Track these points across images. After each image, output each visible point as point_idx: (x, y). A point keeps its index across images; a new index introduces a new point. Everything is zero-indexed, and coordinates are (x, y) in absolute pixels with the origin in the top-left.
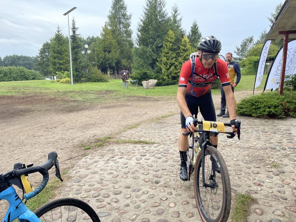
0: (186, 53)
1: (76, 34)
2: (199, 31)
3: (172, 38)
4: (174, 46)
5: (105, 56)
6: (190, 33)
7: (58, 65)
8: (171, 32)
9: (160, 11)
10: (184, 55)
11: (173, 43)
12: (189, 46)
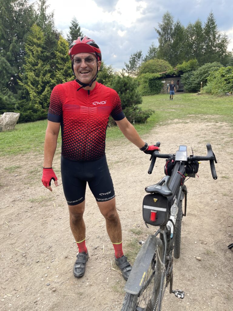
0: (67, 64)
2: (82, 34)
4: (45, 52)
8: (36, 28)
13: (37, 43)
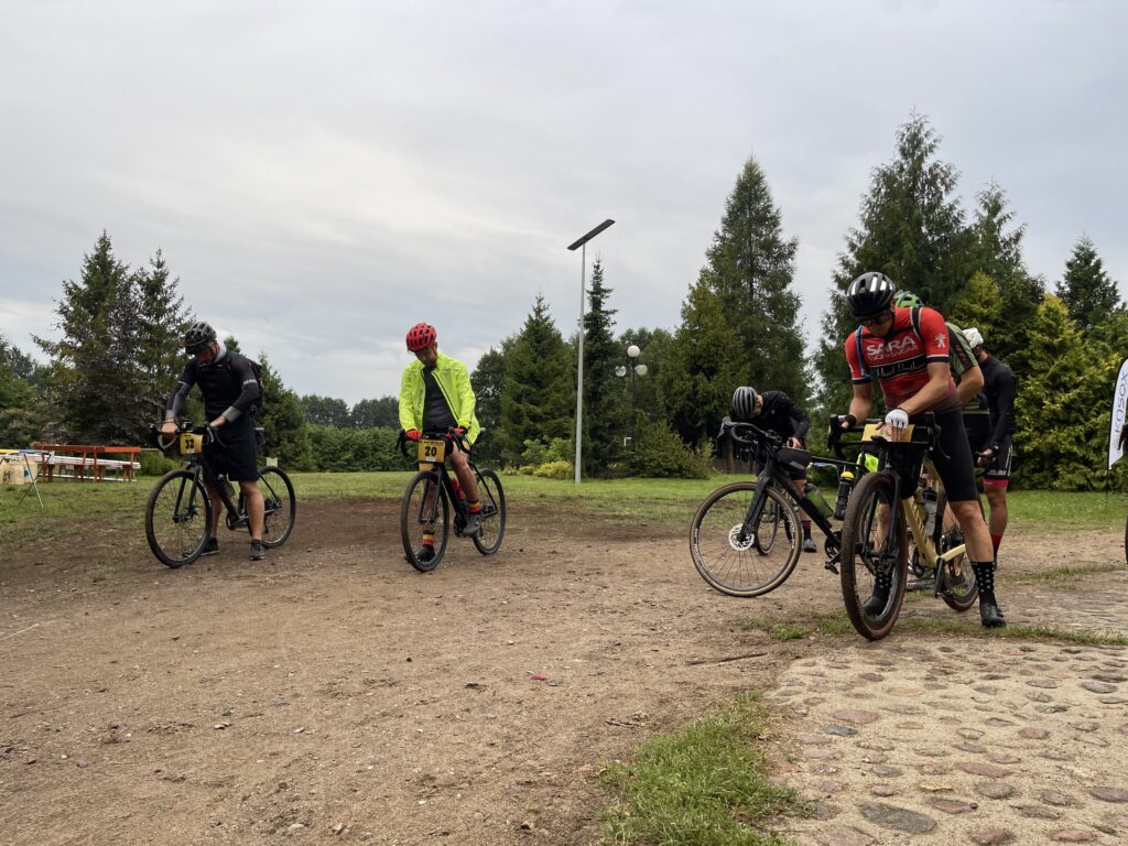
0: (1061, 361)
1: (602, 309)
2: (1104, 279)
3: (987, 304)
4: (1000, 332)
5: (695, 386)
6: (1062, 285)
7: (527, 421)
8: (982, 281)
9: (932, 207)
10: (1052, 369)
11: (995, 323)
12: (1072, 331)
13: (982, 313)
